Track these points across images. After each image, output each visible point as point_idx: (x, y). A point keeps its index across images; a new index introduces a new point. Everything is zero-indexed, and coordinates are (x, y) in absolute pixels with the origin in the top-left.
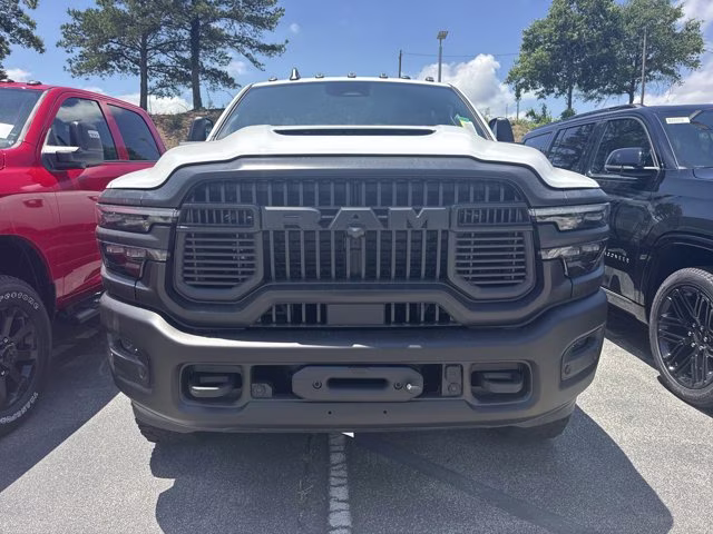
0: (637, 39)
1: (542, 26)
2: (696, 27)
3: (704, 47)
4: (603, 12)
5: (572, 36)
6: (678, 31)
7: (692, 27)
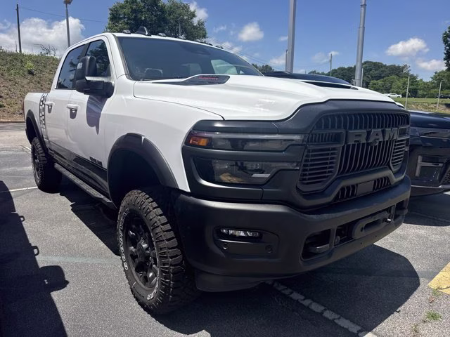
0: (175, 25)
1: (122, 7)
2: (203, 24)
3: (207, 35)
4: (156, 5)
5: (141, 18)
6: (195, 25)
7: (201, 24)
